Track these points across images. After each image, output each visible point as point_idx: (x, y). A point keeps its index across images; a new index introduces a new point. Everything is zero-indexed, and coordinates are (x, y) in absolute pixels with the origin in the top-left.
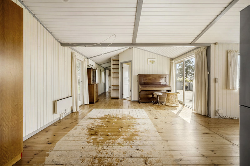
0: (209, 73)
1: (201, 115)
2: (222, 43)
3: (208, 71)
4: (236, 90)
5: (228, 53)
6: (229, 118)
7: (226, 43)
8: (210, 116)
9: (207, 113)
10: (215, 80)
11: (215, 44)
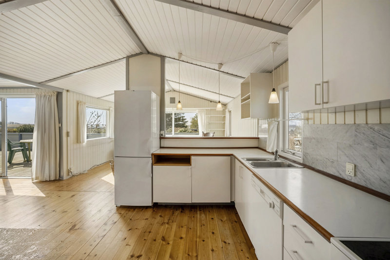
0: (60, 126)
1: (50, 181)
2: (73, 92)
3: (59, 123)
4: (84, 143)
5: (78, 104)
6: (80, 174)
7: (77, 93)
8: (63, 178)
9: (58, 176)
10: (68, 134)
11: (68, 91)
